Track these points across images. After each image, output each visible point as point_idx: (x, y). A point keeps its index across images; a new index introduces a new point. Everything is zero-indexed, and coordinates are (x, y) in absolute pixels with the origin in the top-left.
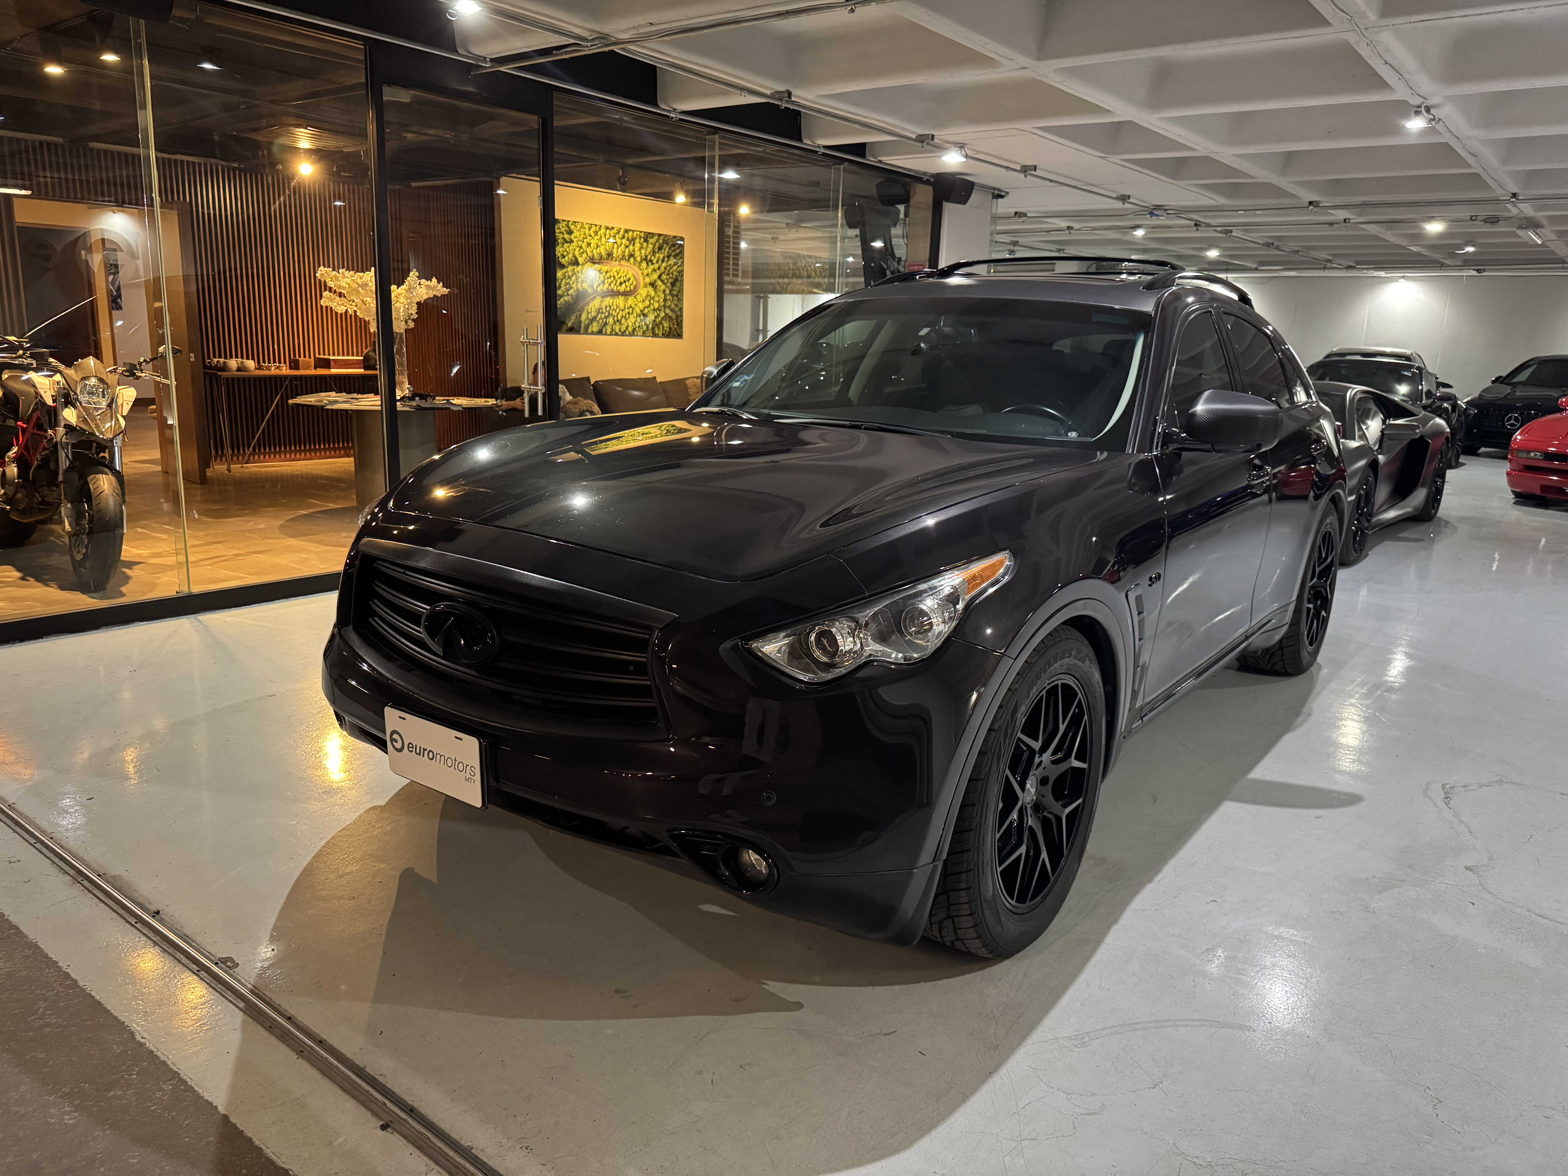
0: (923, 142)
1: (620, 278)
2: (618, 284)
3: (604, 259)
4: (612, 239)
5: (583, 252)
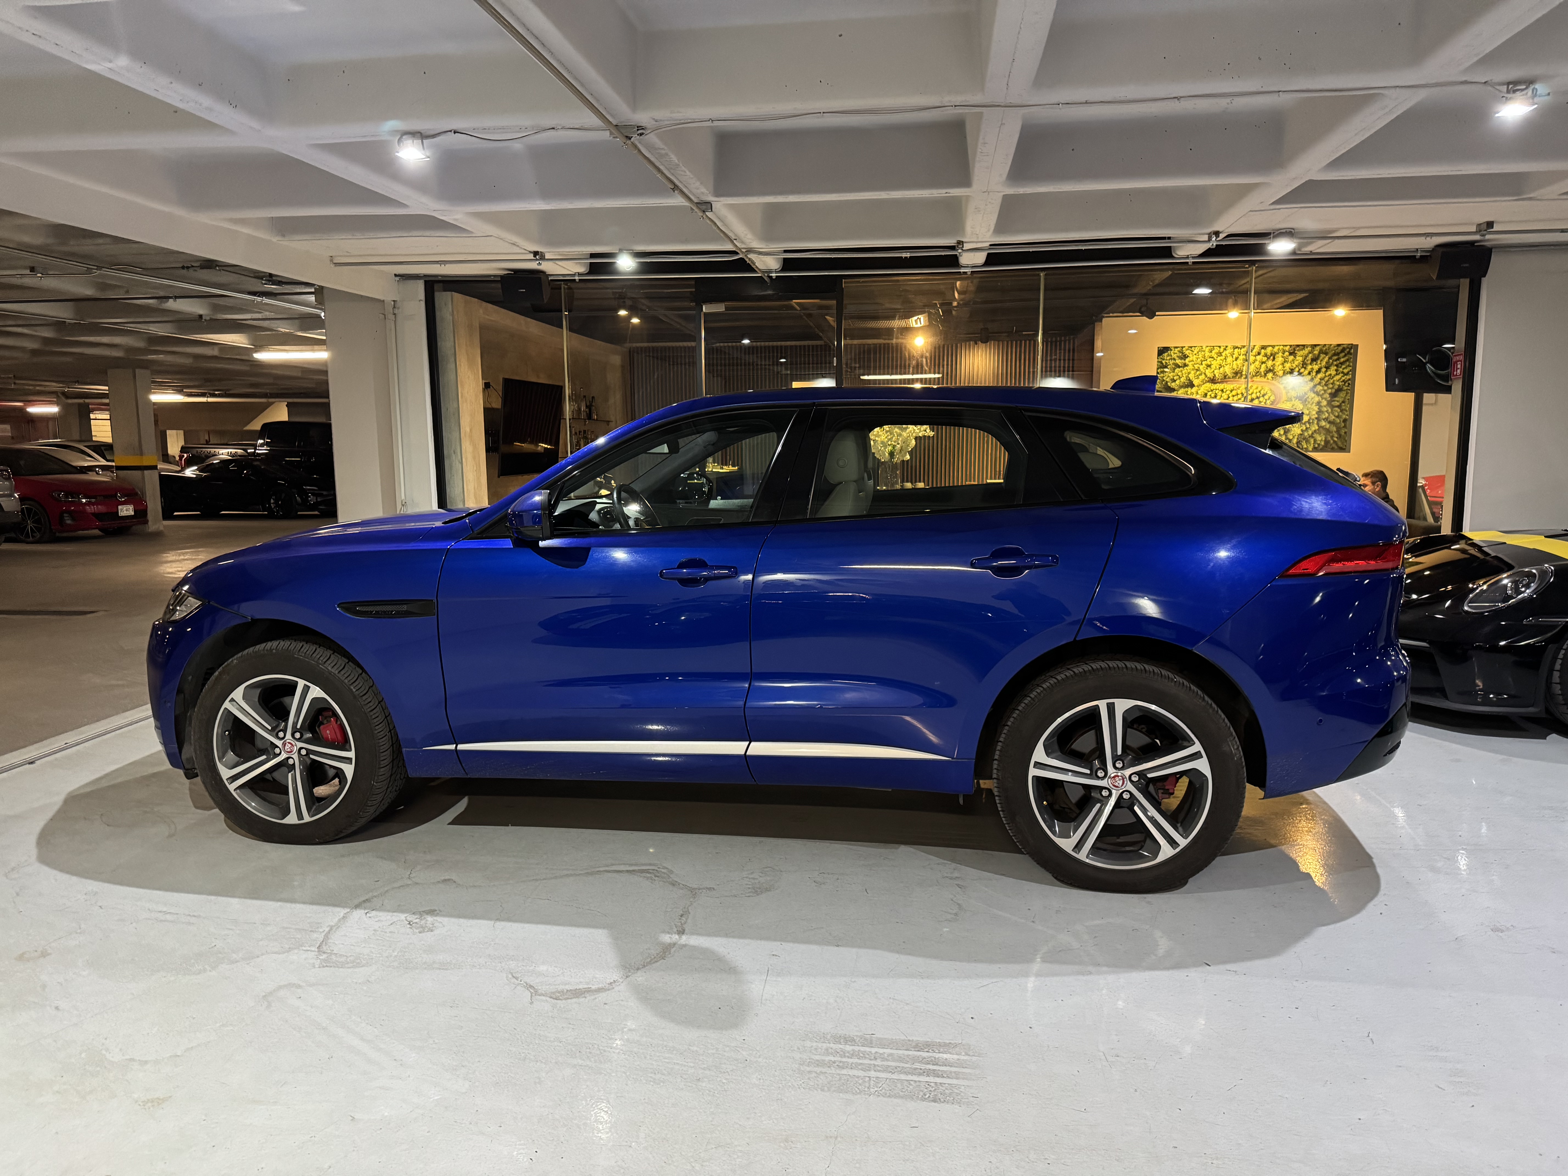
3: (1229, 378)
4: (1241, 357)
5: (1201, 374)
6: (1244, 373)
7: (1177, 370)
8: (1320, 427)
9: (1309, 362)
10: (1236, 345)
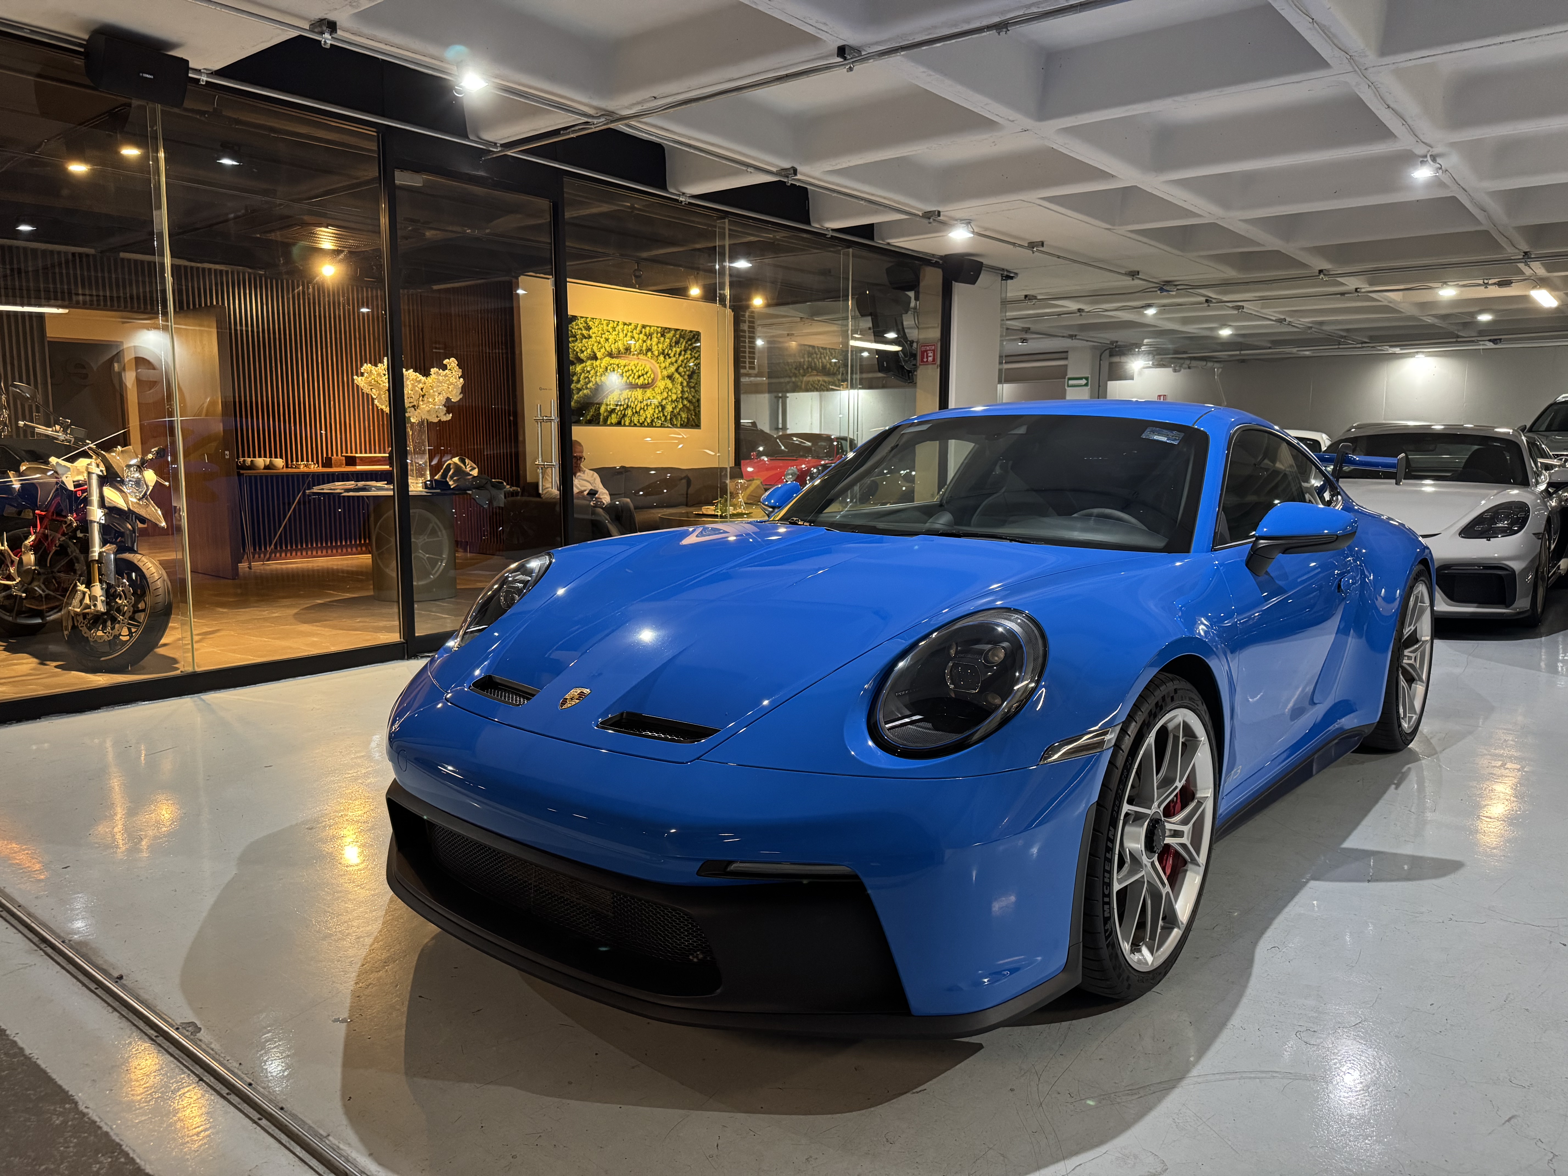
0: (929, 218)
1: (638, 371)
2: (636, 377)
3: (622, 354)
4: (629, 334)
5: (601, 348)
6: (632, 350)
7: (584, 340)
8: (684, 405)
9: (674, 344)
10: (625, 321)
